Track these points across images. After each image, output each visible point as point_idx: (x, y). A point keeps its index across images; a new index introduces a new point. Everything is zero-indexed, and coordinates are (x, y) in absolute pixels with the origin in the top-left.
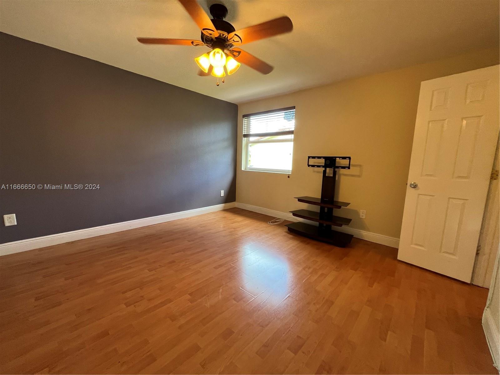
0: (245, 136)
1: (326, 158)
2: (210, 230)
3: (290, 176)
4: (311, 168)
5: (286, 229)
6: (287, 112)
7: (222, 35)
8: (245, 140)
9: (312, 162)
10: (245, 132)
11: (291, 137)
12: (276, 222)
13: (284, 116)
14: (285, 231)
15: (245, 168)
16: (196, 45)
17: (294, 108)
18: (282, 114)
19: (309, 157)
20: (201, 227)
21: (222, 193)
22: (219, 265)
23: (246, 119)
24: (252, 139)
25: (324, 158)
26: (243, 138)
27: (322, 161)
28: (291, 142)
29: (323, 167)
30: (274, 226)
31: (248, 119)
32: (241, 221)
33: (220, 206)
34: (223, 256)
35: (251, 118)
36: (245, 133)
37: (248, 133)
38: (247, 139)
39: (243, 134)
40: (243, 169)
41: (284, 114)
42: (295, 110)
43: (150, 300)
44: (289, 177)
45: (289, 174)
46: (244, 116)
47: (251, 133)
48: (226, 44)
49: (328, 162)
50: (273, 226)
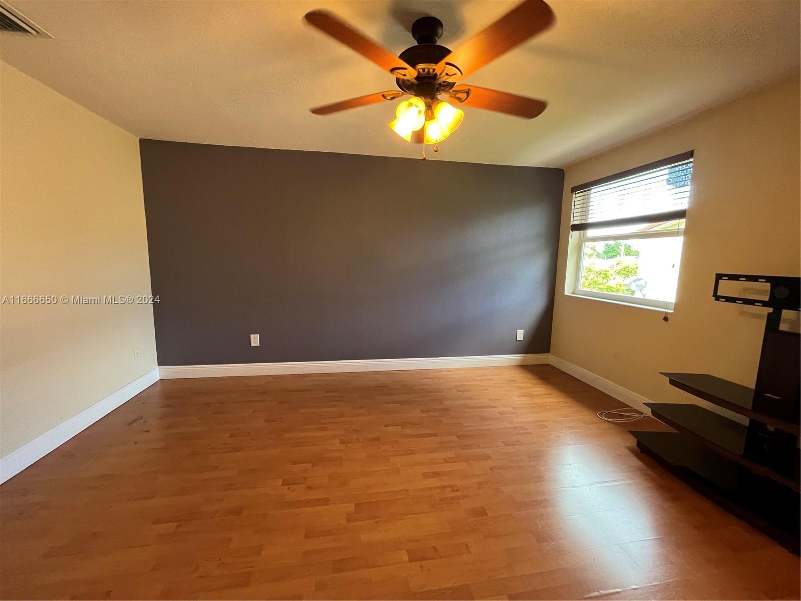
0: (575, 228)
1: (774, 281)
2: (471, 398)
3: (669, 317)
4: (723, 304)
5: (632, 442)
6: (675, 166)
7: (421, 71)
8: (574, 236)
9: (727, 288)
10: (576, 220)
11: (681, 224)
12: (622, 416)
13: (667, 177)
14: (628, 444)
15: (571, 291)
16: (392, 98)
17: (691, 154)
18: (663, 172)
19: (719, 277)
20: (458, 391)
21: (520, 335)
22: (434, 473)
23: (577, 195)
24: (590, 233)
25: (768, 279)
26: (571, 232)
27: (763, 290)
28: (677, 236)
29: (765, 304)
30: (611, 424)
31: (586, 193)
32: (538, 395)
33: (514, 359)
34: (454, 456)
35: (593, 191)
36: (575, 223)
37: (583, 222)
38: (580, 234)
39: (571, 224)
40: (567, 292)
41: (667, 171)
42: (691, 160)
43: (309, 488)
44: (666, 319)
45: (667, 313)
46: (574, 190)
47: (590, 221)
48: (439, 82)
49: (784, 292)
50: (607, 425)
